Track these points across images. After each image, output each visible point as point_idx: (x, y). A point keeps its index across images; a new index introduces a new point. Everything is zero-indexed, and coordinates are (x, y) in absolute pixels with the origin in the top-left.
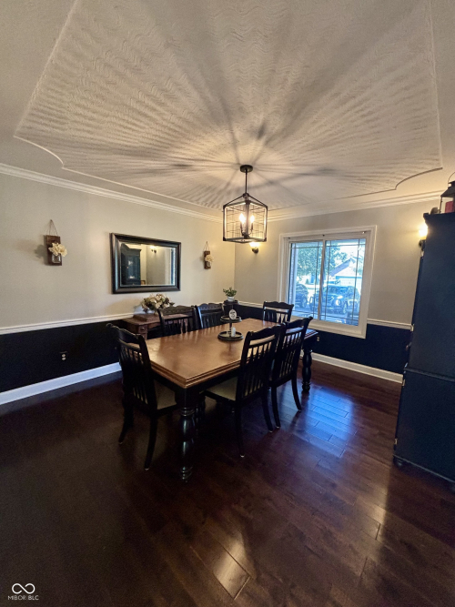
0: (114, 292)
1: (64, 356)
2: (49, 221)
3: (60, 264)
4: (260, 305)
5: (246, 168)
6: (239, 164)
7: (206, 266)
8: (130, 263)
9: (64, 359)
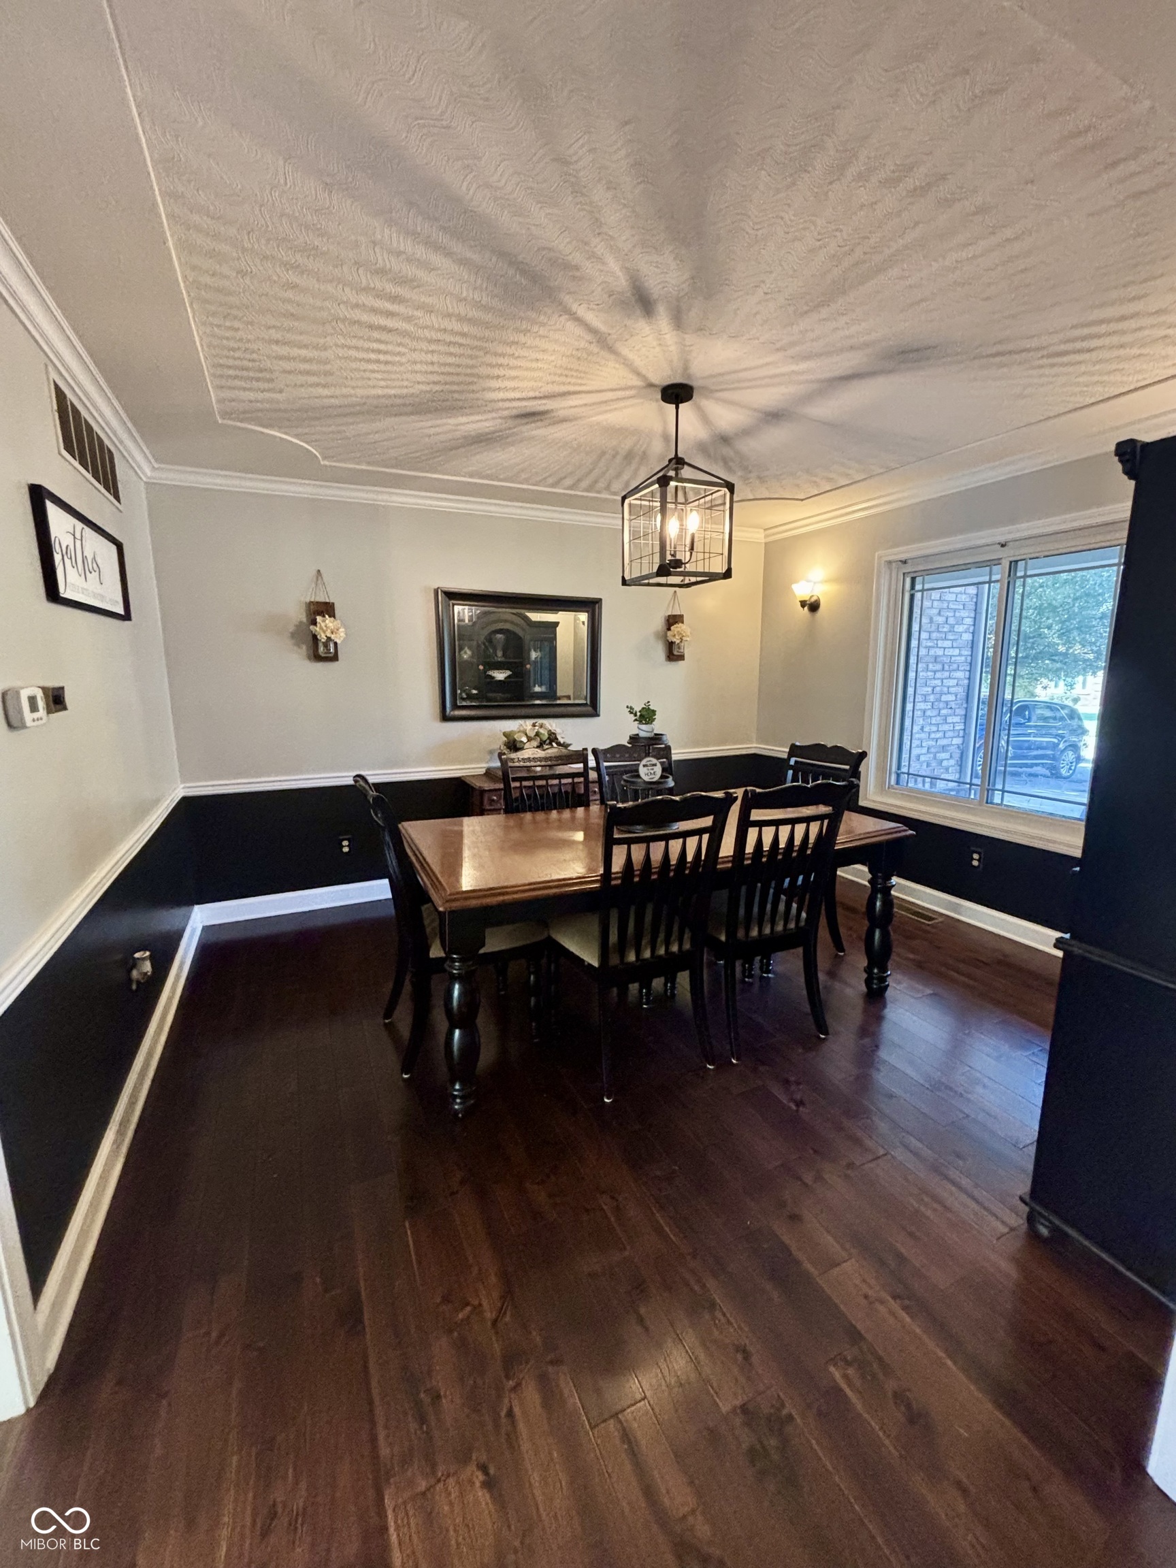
0: (445, 718)
1: (345, 843)
2: (315, 572)
3: (335, 658)
4: (781, 751)
5: (677, 394)
6: (651, 385)
7: (673, 653)
8: (534, 655)
9: (346, 850)
